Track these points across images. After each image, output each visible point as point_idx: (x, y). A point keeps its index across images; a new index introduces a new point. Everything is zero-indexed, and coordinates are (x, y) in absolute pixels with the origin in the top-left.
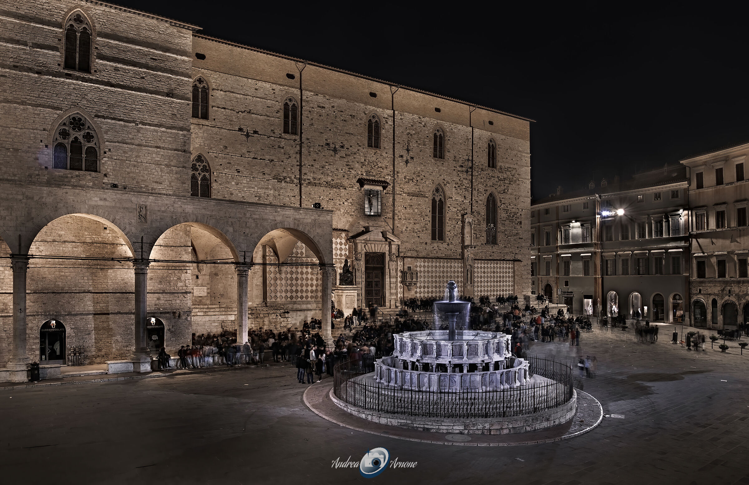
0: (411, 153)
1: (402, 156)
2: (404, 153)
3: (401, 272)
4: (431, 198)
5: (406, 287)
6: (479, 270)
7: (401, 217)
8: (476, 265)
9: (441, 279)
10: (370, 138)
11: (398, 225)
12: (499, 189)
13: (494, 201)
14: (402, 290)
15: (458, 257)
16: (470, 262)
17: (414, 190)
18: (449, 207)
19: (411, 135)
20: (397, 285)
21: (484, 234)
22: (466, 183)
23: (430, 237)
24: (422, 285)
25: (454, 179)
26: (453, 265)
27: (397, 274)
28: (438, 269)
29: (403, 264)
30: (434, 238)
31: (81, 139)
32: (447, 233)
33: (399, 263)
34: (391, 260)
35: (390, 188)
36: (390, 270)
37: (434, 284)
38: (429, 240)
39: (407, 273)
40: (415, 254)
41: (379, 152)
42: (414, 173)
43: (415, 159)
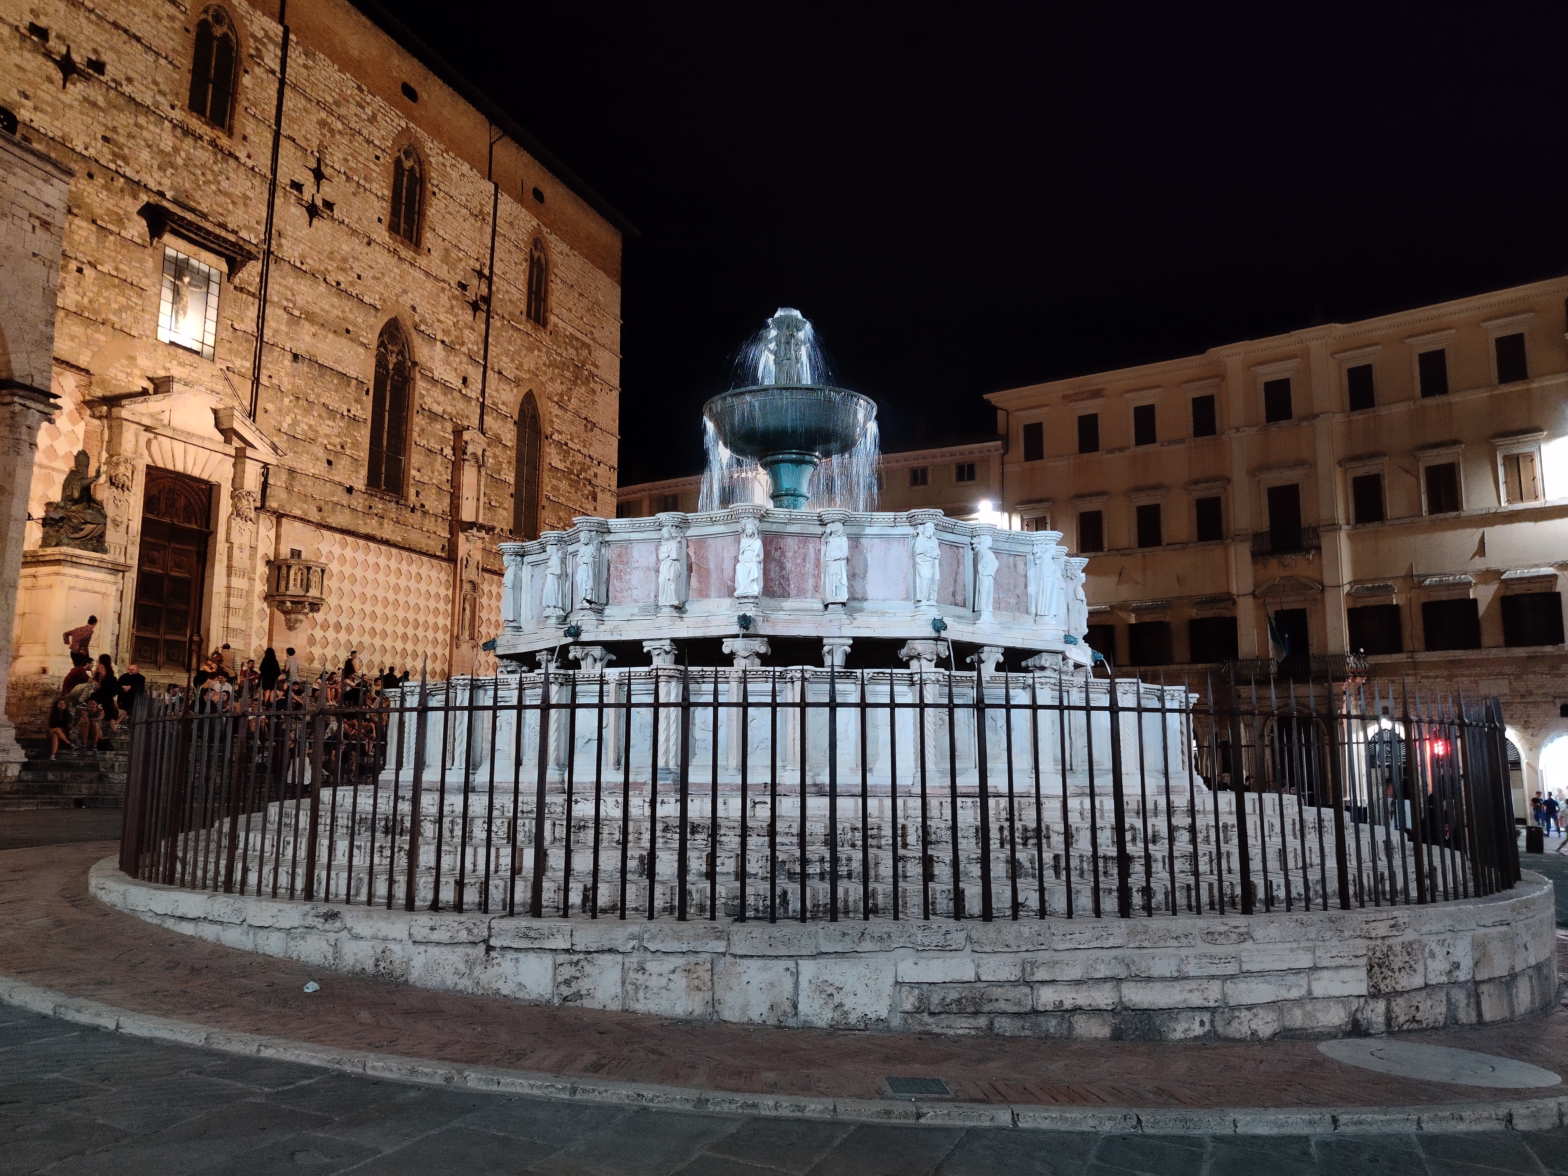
0: (327, 189)
1: (297, 185)
2: (307, 179)
3: (268, 563)
4: (374, 350)
5: (280, 617)
7: (280, 380)
9: (390, 611)
11: (270, 407)
12: (549, 387)
13: (537, 418)
14: (266, 624)
15: (438, 554)
16: (470, 574)
17: (327, 307)
18: (422, 396)
19: (332, 131)
20: (250, 604)
21: (509, 504)
22: (471, 339)
23: (364, 472)
24: (332, 619)
25: (442, 318)
26: (424, 571)
27: (254, 569)
28: (381, 577)
29: (278, 537)
30: (373, 478)
32: (413, 472)
33: (263, 531)
34: (237, 513)
35: (251, 272)
36: (230, 549)
37: (368, 624)
38: (360, 482)
39: (289, 567)
40: (315, 512)
41: (224, 141)
42: (331, 256)
43: (336, 213)
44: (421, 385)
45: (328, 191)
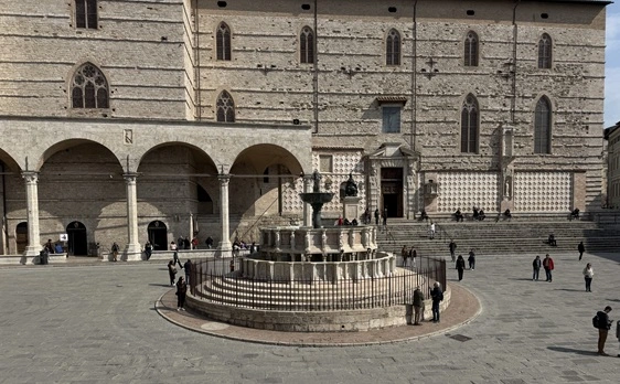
1: (424, 70)
2: (427, 66)
3: (422, 184)
4: (461, 109)
6: (523, 181)
7: (424, 130)
8: (518, 176)
10: (389, 55)
11: (420, 139)
12: (554, 91)
13: (548, 106)
15: (494, 169)
16: (509, 173)
17: (439, 102)
18: (483, 117)
19: (436, 45)
20: (416, 198)
21: (532, 143)
22: (507, 89)
23: (460, 150)
25: (491, 87)
26: (486, 176)
27: (417, 187)
29: (424, 177)
30: (464, 149)
31: (93, 82)
32: (481, 144)
35: (411, 103)
38: (457, 152)
40: (440, 167)
41: (398, 70)
42: (440, 85)
43: (440, 71)
44: (482, 114)
45: (436, 66)
